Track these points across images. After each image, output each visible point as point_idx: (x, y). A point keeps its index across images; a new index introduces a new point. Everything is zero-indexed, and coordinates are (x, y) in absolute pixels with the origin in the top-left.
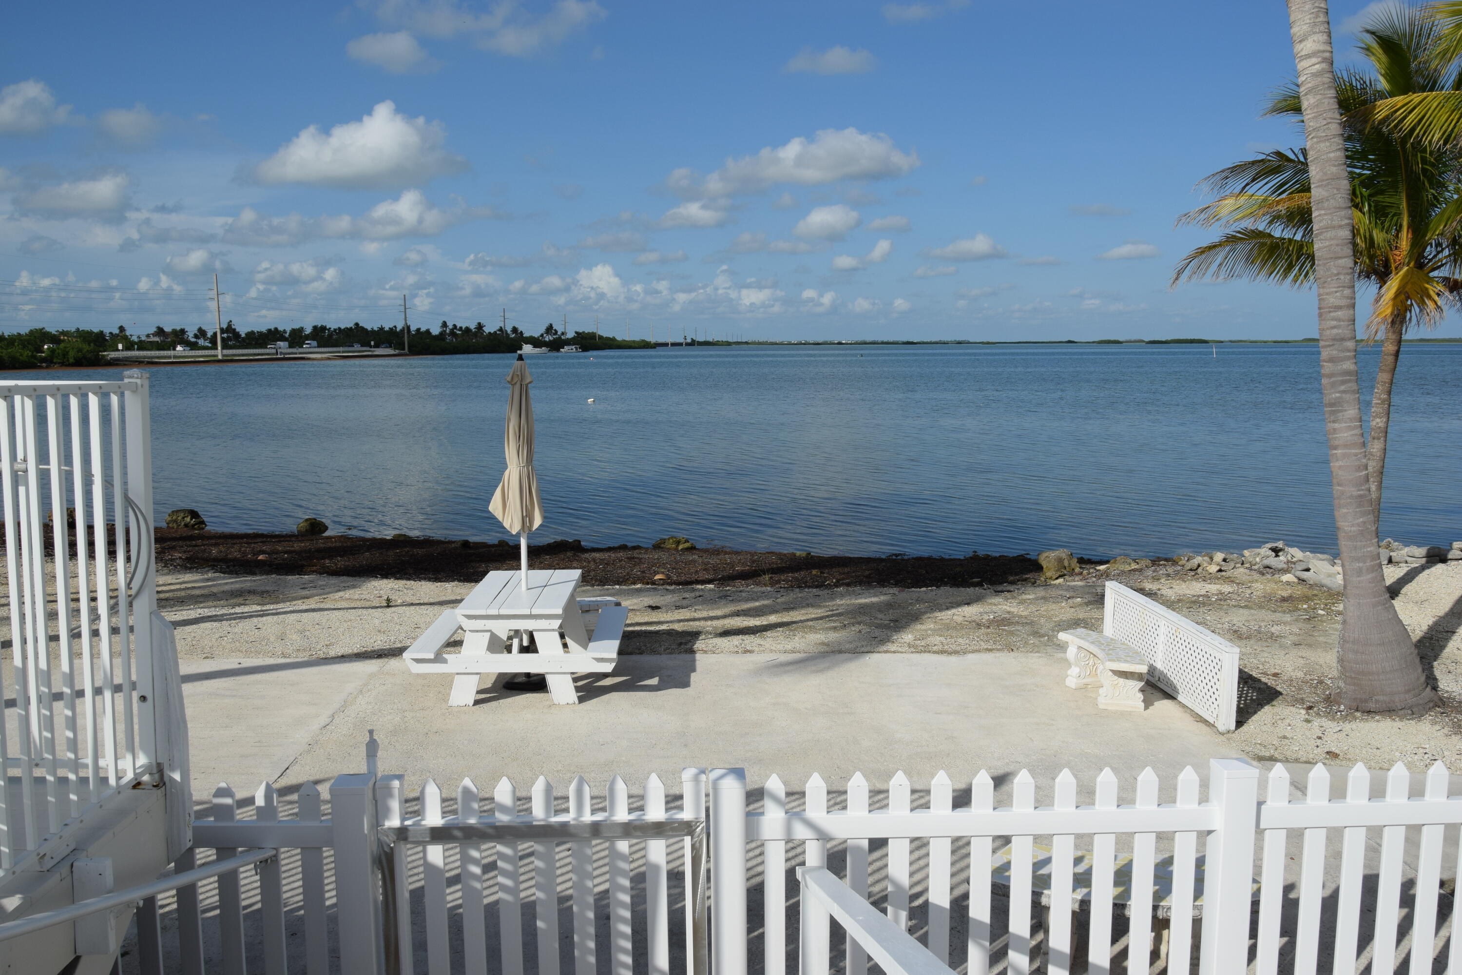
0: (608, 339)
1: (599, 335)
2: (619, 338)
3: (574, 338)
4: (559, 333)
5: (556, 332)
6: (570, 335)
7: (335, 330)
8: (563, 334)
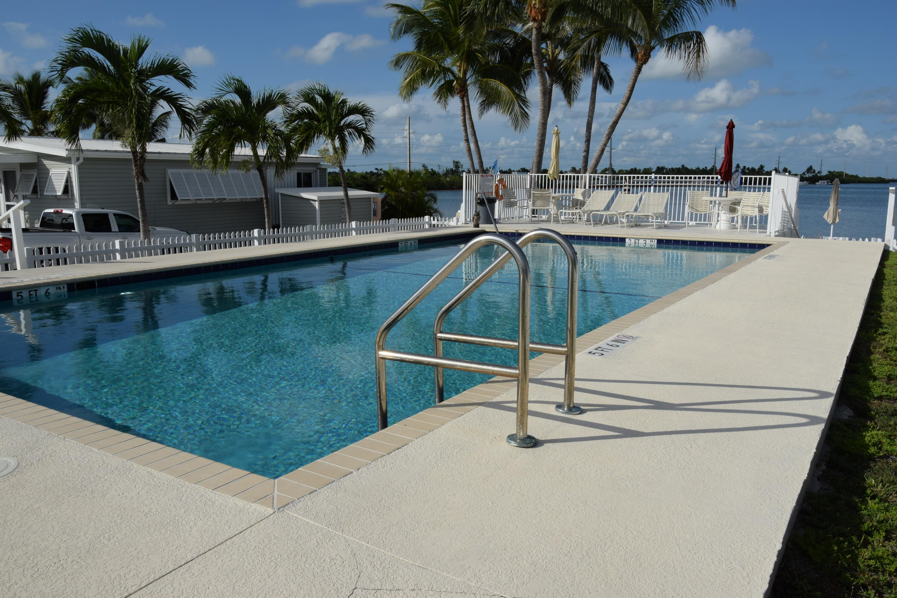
0: (852, 176)
1: (846, 174)
2: (861, 176)
3: (827, 175)
4: (816, 172)
5: (814, 171)
6: (824, 173)
7: (670, 169)
8: (819, 172)
